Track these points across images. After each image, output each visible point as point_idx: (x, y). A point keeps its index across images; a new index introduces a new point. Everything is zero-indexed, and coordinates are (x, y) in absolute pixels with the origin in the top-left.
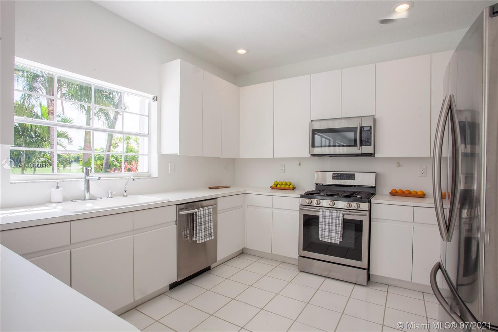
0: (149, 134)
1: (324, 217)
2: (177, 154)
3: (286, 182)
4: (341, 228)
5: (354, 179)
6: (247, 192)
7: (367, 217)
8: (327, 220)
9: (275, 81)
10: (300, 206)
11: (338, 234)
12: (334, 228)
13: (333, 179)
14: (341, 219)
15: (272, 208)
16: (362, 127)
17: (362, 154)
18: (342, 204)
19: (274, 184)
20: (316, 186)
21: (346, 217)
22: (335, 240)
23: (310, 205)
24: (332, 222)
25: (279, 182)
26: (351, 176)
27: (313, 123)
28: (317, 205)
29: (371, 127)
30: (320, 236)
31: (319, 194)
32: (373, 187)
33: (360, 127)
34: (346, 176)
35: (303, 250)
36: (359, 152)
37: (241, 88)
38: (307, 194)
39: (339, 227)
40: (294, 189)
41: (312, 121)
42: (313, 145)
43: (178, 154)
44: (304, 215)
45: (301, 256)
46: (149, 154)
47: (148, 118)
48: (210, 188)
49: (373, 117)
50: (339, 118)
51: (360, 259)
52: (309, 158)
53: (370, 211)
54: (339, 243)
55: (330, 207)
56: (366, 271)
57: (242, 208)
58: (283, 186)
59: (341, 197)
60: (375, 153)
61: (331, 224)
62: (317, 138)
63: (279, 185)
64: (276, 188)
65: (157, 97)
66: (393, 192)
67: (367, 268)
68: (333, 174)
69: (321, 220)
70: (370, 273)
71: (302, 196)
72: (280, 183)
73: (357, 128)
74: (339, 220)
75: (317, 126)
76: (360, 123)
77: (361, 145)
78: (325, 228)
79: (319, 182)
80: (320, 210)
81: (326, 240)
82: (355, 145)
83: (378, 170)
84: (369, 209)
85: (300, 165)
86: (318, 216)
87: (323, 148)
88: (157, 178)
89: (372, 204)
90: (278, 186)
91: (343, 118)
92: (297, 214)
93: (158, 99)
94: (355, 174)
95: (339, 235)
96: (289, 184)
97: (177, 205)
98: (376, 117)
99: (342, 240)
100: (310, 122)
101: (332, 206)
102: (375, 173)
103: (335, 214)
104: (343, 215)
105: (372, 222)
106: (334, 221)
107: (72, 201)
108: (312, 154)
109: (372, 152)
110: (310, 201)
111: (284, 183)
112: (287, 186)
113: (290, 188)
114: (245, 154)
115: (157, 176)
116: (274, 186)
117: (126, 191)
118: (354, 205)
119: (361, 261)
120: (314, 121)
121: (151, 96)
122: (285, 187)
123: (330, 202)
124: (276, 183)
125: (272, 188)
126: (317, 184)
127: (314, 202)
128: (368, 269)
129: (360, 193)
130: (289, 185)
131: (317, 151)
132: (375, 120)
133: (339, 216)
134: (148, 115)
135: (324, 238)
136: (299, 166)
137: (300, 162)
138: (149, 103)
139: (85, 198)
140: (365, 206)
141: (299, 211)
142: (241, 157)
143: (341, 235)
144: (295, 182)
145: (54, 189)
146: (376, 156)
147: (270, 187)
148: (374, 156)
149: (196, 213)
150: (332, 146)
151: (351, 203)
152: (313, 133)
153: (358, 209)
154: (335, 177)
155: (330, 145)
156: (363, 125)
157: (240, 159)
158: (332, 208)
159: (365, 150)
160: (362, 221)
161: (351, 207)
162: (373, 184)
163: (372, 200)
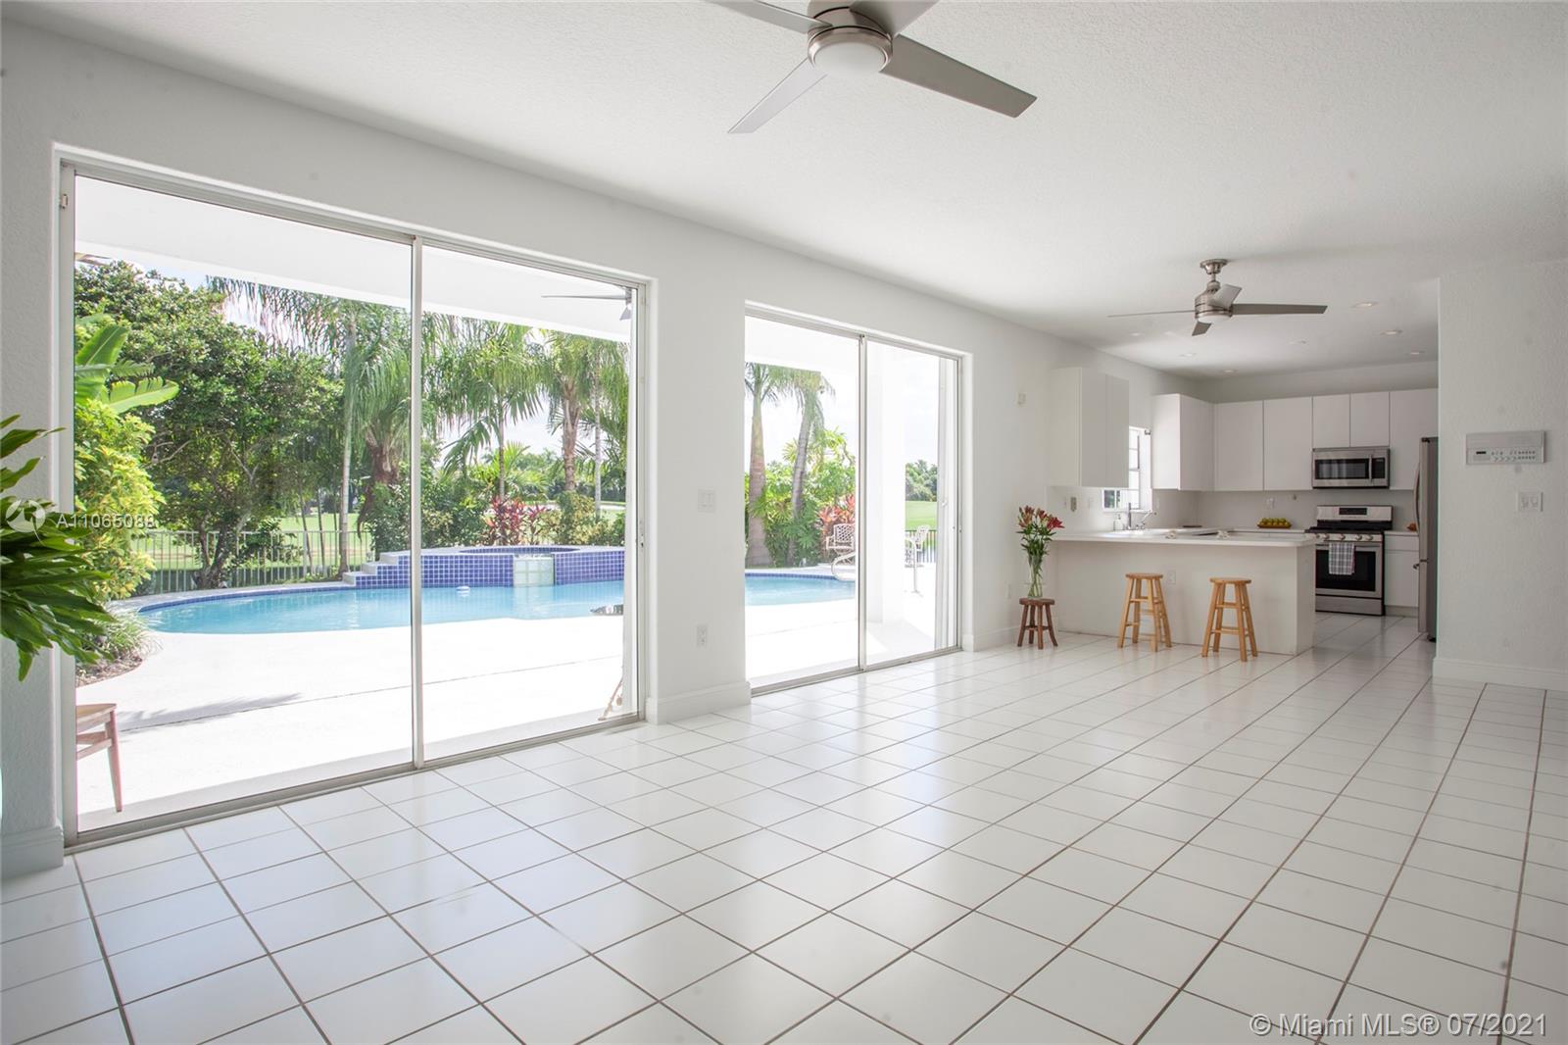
0: (1139, 468)
1: (1334, 550)
2: (1177, 489)
3: (1278, 519)
4: (1353, 560)
5: (1366, 514)
7: (1380, 549)
8: (1338, 554)
9: (1265, 401)
11: (1350, 565)
12: (1345, 560)
13: (1340, 514)
16: (1374, 459)
17: (1374, 486)
18: (1350, 537)
19: (1263, 521)
20: (1320, 523)
21: (1358, 549)
22: (1346, 572)
23: (1318, 540)
24: (1343, 555)
25: (1269, 518)
26: (1363, 511)
28: (1326, 539)
29: (1384, 458)
30: (1332, 570)
31: (1325, 529)
33: (1372, 459)
34: (1355, 511)
35: (1317, 587)
36: (1372, 484)
37: (1216, 405)
38: (1311, 529)
39: (1350, 559)
40: (1293, 526)
42: (1317, 477)
43: (1179, 489)
46: (1140, 490)
47: (1137, 451)
48: (1185, 527)
49: (1387, 448)
50: (1347, 448)
51: (1373, 589)
52: (1310, 490)
53: (1383, 542)
54: (1350, 575)
55: (1340, 540)
56: (1380, 601)
58: (1274, 523)
59: (1351, 530)
60: (1389, 485)
61: (1342, 557)
62: (1324, 467)
63: (1270, 521)
64: (1266, 525)
65: (1150, 431)
66: (1412, 526)
67: (1381, 597)
68: (1340, 508)
69: (1330, 553)
70: (1384, 602)
71: (1308, 532)
73: (1368, 459)
74: (1351, 552)
75: (1323, 456)
76: (1372, 455)
77: (1373, 477)
78: (1335, 561)
79: (1323, 518)
80: (1330, 544)
81: (1336, 574)
82: (1367, 477)
83: (1394, 503)
84: (1382, 540)
85: (1296, 498)
86: (1329, 550)
87: (1329, 480)
89: (1385, 537)
90: (1268, 523)
91: (1352, 448)
94: (1366, 509)
95: (1351, 567)
96: (1283, 520)
98: (1390, 448)
99: (1353, 572)
100: (1313, 451)
101: (1342, 539)
102: (1391, 507)
103: (1346, 547)
104: (1355, 547)
105: (1386, 554)
106: (1345, 554)
108: (1314, 486)
109: (1385, 484)
110: (1317, 536)
111: (1275, 520)
112: (1280, 524)
113: (1283, 525)
114: (1222, 486)
115: (1151, 511)
116: (1263, 523)
117: (1145, 524)
118: (1365, 537)
119: (1375, 591)
120: (1318, 451)
121: (1142, 430)
122: (1278, 524)
123: (1339, 536)
124: (1265, 520)
125: (1261, 527)
126: (1320, 520)
127: (1322, 537)
128: (1383, 599)
129: (1372, 527)
130: (1284, 522)
131: (1326, 483)
132: (1389, 451)
133: (1351, 548)
134: (1137, 448)
135: (1335, 571)
136: (1296, 500)
137: (1296, 496)
138: (1138, 437)
139: (1128, 528)
140: (1377, 538)
142: (1216, 490)
143: (1353, 567)
144: (1291, 518)
146: (1391, 488)
147: (1258, 525)
148: (1389, 489)
150: (1339, 478)
151: (1363, 536)
152: (1318, 463)
153: (1370, 541)
154: (1342, 511)
155: (1337, 476)
156: (1375, 457)
157: (1213, 492)
158: (1342, 541)
159: (1378, 482)
160: (1374, 553)
161: (1363, 540)
162: (1389, 519)
163: (1386, 533)
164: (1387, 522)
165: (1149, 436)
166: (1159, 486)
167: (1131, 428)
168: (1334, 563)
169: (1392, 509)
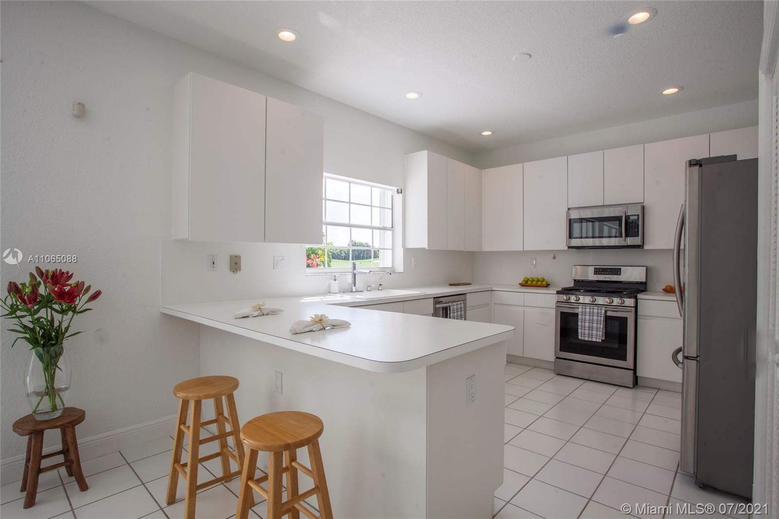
0: (392, 227)
1: (584, 314)
2: (425, 248)
3: (538, 278)
4: (603, 326)
5: (620, 275)
6: (494, 289)
7: (632, 315)
8: (587, 317)
9: (524, 163)
10: (556, 303)
11: (600, 331)
12: (595, 325)
13: (595, 274)
14: (602, 315)
15: (524, 306)
16: (628, 216)
17: (628, 246)
18: (601, 300)
19: (524, 281)
20: (574, 283)
21: (609, 314)
22: (596, 338)
23: (567, 302)
24: (593, 319)
25: (529, 278)
26: (617, 271)
27: (570, 211)
28: (576, 301)
29: (638, 215)
30: (579, 335)
31: (578, 290)
32: (643, 284)
33: (626, 216)
34: (610, 271)
35: (560, 351)
36: (625, 244)
37: (483, 170)
38: (564, 290)
39: (600, 324)
40: (547, 286)
41: (569, 209)
42: (570, 236)
43: (427, 248)
44: (561, 312)
45: (557, 358)
46: (393, 249)
47: (391, 210)
48: (451, 285)
49: (641, 204)
50: (601, 206)
51: (624, 358)
52: (565, 250)
53: (636, 307)
54: (600, 341)
55: (591, 303)
56: (632, 372)
57: (488, 306)
58: (534, 283)
59: (603, 292)
60: (643, 245)
61: (591, 321)
62: (576, 226)
63: (530, 281)
64: (526, 285)
65: (401, 190)
66: (667, 288)
67: (633, 368)
68: (595, 268)
69: (580, 317)
70: (637, 375)
71: (558, 293)
72: (531, 280)
73: (622, 216)
74: (601, 317)
75: (574, 215)
76: (626, 212)
77: (627, 236)
78: (585, 326)
79: (578, 278)
80: (579, 307)
81: (586, 339)
82: (620, 236)
83: (649, 263)
84: (635, 305)
85: (554, 258)
86: (578, 314)
87: (582, 240)
88: (402, 273)
89: (639, 300)
90: (529, 283)
91: (606, 205)
92: (553, 312)
93: (403, 191)
94: (621, 268)
95: (601, 333)
96: (542, 280)
97: (434, 298)
98: (645, 204)
99: (604, 338)
100: (567, 209)
101: (593, 302)
102: (645, 267)
103: (596, 311)
104: (606, 311)
105: (638, 320)
106: (595, 318)
107: (344, 292)
108: (570, 246)
109: (639, 243)
110: (568, 298)
111: (535, 280)
112: (539, 283)
114: (487, 247)
115: (402, 271)
116: (524, 282)
117: (381, 285)
118: (616, 301)
119: (626, 360)
120: (572, 209)
121: (395, 189)
122: (537, 284)
123: (590, 298)
124: (526, 279)
125: (522, 285)
126: (575, 280)
127: (573, 298)
128: (635, 370)
129: (626, 289)
130: (542, 282)
131: (576, 242)
132: (643, 208)
133: (601, 313)
134: (391, 207)
135: (584, 337)
136: (554, 260)
137: (555, 256)
138: (392, 196)
139: (352, 290)
140: (630, 302)
141: (555, 310)
142: (483, 250)
143: (603, 333)
144: (548, 278)
145: (333, 281)
146: (646, 247)
147: (520, 284)
148: (643, 248)
149: (450, 307)
150: (593, 237)
151: (615, 299)
152: (571, 222)
153: (622, 305)
154: (597, 271)
155: (591, 236)
156: (629, 214)
157: (482, 252)
158: (593, 304)
159: (630, 241)
160: (626, 318)
161: (615, 303)
162: (644, 280)
163: (640, 296)
164: (641, 283)
165: (401, 195)
166: (412, 245)
167: (325, 174)
168: (584, 327)
169: (647, 268)
